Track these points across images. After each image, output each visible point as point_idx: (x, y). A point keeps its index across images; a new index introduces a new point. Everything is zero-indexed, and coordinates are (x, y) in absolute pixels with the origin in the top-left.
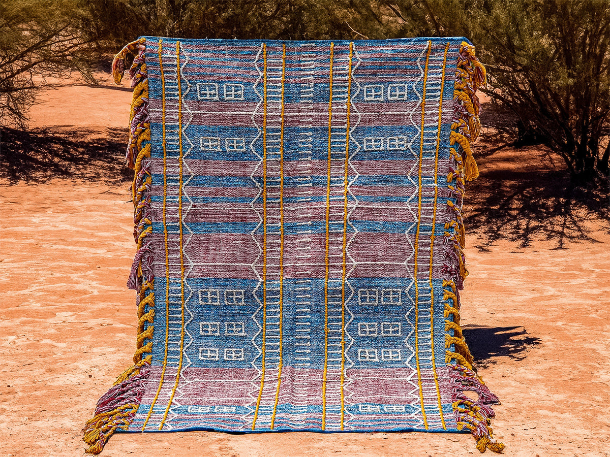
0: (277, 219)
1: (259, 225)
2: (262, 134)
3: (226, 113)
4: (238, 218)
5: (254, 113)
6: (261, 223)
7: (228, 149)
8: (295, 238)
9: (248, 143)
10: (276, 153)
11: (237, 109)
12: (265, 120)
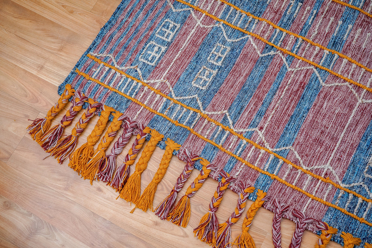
0: (319, 52)
1: (317, 72)
2: (223, 25)
3: (183, 47)
4: (298, 90)
5: (199, 23)
6: (315, 70)
7: (219, 64)
8: (349, 45)
9: (224, 42)
10: (249, 21)
11: (185, 36)
12: (211, 16)
